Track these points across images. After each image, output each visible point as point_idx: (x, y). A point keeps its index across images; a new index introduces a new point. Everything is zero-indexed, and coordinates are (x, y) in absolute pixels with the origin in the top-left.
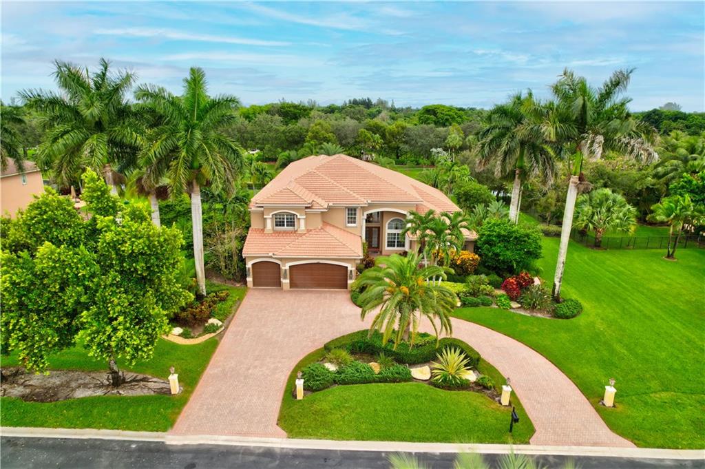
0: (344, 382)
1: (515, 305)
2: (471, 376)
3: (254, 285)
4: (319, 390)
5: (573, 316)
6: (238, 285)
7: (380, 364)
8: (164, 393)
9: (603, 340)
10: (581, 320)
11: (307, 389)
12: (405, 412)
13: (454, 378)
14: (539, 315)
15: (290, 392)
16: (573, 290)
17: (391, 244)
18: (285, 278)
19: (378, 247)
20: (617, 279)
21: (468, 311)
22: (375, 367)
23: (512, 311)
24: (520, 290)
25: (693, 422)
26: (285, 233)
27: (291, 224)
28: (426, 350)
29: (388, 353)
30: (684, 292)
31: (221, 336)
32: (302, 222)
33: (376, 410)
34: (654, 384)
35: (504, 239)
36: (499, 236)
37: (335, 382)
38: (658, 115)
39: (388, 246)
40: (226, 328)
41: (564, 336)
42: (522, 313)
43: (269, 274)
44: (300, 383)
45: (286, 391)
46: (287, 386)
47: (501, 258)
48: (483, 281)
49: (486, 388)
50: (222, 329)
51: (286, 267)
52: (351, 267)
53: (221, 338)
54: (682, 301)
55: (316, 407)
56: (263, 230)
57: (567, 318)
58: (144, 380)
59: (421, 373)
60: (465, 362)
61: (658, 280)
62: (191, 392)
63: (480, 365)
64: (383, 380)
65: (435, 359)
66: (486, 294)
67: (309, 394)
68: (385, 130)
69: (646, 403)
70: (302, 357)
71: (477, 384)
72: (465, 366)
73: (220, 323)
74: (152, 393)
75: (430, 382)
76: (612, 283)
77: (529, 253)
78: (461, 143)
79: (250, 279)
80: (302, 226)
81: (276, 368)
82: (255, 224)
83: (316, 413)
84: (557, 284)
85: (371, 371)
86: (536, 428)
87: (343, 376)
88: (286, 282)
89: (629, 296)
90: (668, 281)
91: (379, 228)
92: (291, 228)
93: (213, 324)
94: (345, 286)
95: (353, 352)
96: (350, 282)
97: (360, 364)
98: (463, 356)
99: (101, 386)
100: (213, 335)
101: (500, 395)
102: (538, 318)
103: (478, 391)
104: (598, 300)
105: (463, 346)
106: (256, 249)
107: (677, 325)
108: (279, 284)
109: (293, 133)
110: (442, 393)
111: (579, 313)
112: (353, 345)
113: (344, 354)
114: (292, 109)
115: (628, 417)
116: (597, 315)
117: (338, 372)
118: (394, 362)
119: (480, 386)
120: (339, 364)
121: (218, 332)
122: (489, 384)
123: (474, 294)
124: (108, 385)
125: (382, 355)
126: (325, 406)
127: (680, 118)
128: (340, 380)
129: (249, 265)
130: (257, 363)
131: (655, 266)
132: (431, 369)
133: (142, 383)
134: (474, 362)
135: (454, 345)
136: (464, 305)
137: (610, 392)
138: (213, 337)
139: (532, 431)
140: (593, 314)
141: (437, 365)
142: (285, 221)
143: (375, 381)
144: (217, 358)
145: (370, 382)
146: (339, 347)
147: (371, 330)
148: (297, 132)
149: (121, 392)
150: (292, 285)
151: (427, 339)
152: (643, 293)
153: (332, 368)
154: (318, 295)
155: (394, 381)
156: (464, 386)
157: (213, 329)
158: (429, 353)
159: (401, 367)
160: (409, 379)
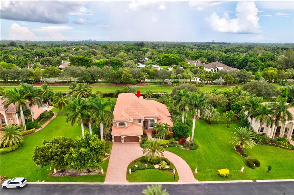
3: (114, 141)
6: (110, 142)
7: (148, 165)
9: (201, 156)
10: (197, 150)
12: (153, 176)
14: (187, 149)
16: (198, 141)
19: (147, 127)
21: (169, 149)
22: (146, 165)
23: (180, 148)
24: (183, 142)
25: (212, 175)
26: (122, 127)
27: (124, 125)
28: (158, 161)
29: (149, 162)
31: (109, 158)
32: (127, 125)
33: (146, 176)
34: (208, 167)
35: (179, 129)
39: (150, 127)
41: (192, 155)
42: (183, 149)
43: (118, 139)
44: (130, 170)
45: (127, 172)
47: (178, 134)
50: (109, 156)
51: (123, 137)
52: (140, 137)
55: (134, 176)
56: (116, 127)
57: (194, 150)
58: (94, 171)
59: (157, 166)
62: (106, 173)
63: (170, 164)
64: (148, 169)
66: (175, 143)
67: (132, 172)
69: (204, 172)
72: (167, 164)
74: (98, 174)
75: (159, 169)
76: (209, 137)
77: (186, 132)
81: (124, 166)
84: (192, 141)
86: (180, 178)
87: (139, 168)
89: (212, 142)
90: (224, 136)
91: (147, 122)
93: (107, 155)
94: (138, 142)
96: (140, 140)
97: (143, 164)
101: (173, 171)
103: (169, 171)
104: (203, 143)
105: (166, 160)
106: (115, 133)
108: (121, 141)
110: (161, 171)
112: (141, 160)
113: (139, 163)
115: (199, 175)
116: (202, 149)
122: (171, 169)
123: (172, 143)
124: (87, 172)
129: (113, 137)
130: (119, 165)
132: (159, 165)
137: (196, 170)
144: (110, 164)
145: (145, 169)
146: (138, 161)
147: (146, 156)
148: (118, 74)
149: (90, 174)
150: (124, 141)
151: (158, 158)
153: (136, 166)
154: (131, 144)
155: (151, 169)
156: (166, 169)
159: (152, 165)
160: (154, 168)
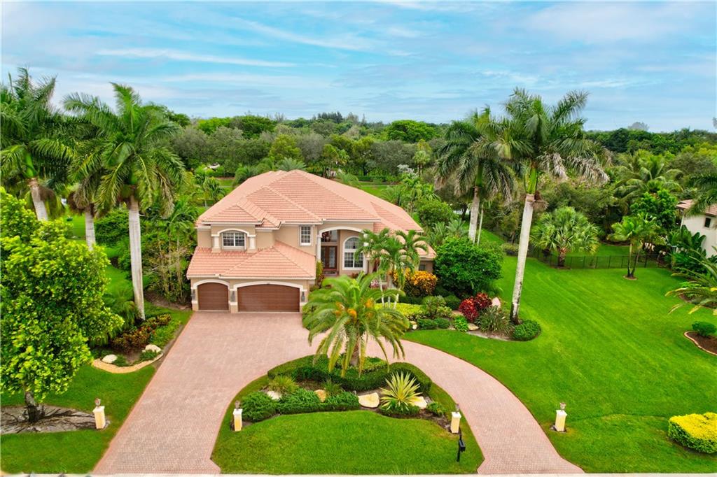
0: (287, 412)
1: (472, 327)
2: (421, 403)
3: (201, 307)
4: (260, 420)
5: (531, 338)
6: (183, 308)
7: (327, 391)
8: (88, 428)
9: (559, 362)
10: (539, 342)
11: (246, 419)
12: (348, 442)
13: (403, 404)
14: (497, 338)
15: (228, 423)
16: (533, 311)
17: (348, 264)
18: (233, 301)
19: (336, 267)
20: (577, 299)
21: (424, 334)
22: (321, 394)
23: (469, 333)
24: (478, 312)
25: (640, 444)
26: (234, 252)
27: (240, 242)
28: (375, 376)
29: (335, 379)
30: (641, 311)
31: (159, 363)
32: (252, 241)
33: (318, 441)
34: (606, 407)
35: (462, 258)
36: (456, 256)
37: (277, 412)
38: (624, 134)
39: (346, 266)
40: (165, 355)
41: (520, 359)
42: (480, 335)
43: (215, 296)
44: (238, 414)
45: (224, 422)
46: (226, 417)
47: (459, 278)
48: (439, 303)
49: (436, 415)
50: (161, 356)
51: (234, 289)
52: (303, 289)
53: (159, 366)
54: (639, 321)
55: (255, 439)
56: (210, 249)
57: (525, 340)
58: (67, 414)
59: (369, 400)
60: (415, 388)
61: (618, 299)
62: (119, 426)
63: (432, 391)
64: (329, 408)
65: (385, 385)
66: (444, 316)
67: (249, 425)
68: (351, 145)
69: (597, 426)
70: (244, 385)
71: (427, 411)
72: (416, 391)
73: (159, 350)
74: (74, 429)
75: (379, 410)
76: (572, 303)
77: (487, 273)
78: (429, 159)
79: (195, 302)
80: (252, 245)
81: (216, 398)
82: (202, 242)
83: (253, 446)
84: (515, 305)
85: (316, 398)
86: (485, 455)
87: (286, 405)
88: (234, 304)
89: (588, 316)
90: (626, 301)
91: (336, 247)
92: (240, 247)
93: (150, 351)
94: (298, 309)
95: (299, 379)
96: (302, 304)
97: (306, 392)
98: (412, 382)
99: (16, 422)
100: (150, 362)
101: (449, 422)
102: (496, 341)
103: (428, 419)
104: (557, 320)
105: (414, 371)
106: (201, 270)
107: (633, 346)
108: (227, 307)
109: (255, 147)
110: (390, 421)
111: (537, 335)
112: (299, 371)
113: (289, 382)
114: (255, 122)
115: (578, 441)
116: (556, 336)
117: (281, 401)
118: (342, 390)
119: (431, 413)
120: (282, 392)
121: (156, 359)
122: (440, 411)
123: (431, 316)
124: (24, 422)
125: (329, 381)
126: (265, 438)
127: (646, 138)
128: (282, 410)
129: (194, 287)
130: (195, 392)
131: (616, 286)
132: (381, 396)
133: (63, 418)
134: (425, 388)
135: (405, 370)
136: (420, 327)
137: (561, 416)
138: (150, 365)
139: (480, 459)
140: (552, 335)
141: (385, 391)
142: (234, 240)
143: (320, 410)
144: (153, 387)
145: (315, 411)
146: (284, 374)
147: (317, 355)
148: (259, 146)
149: (38, 429)
150: (241, 308)
151: (377, 364)
152: (602, 314)
153: (275, 396)
154: (268, 318)
155: (340, 409)
156: (413, 413)
157: (151, 355)
158: (378, 378)
159: (348, 394)
160: (357, 407)
